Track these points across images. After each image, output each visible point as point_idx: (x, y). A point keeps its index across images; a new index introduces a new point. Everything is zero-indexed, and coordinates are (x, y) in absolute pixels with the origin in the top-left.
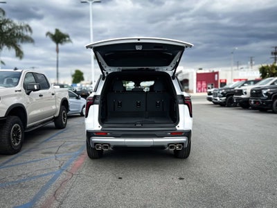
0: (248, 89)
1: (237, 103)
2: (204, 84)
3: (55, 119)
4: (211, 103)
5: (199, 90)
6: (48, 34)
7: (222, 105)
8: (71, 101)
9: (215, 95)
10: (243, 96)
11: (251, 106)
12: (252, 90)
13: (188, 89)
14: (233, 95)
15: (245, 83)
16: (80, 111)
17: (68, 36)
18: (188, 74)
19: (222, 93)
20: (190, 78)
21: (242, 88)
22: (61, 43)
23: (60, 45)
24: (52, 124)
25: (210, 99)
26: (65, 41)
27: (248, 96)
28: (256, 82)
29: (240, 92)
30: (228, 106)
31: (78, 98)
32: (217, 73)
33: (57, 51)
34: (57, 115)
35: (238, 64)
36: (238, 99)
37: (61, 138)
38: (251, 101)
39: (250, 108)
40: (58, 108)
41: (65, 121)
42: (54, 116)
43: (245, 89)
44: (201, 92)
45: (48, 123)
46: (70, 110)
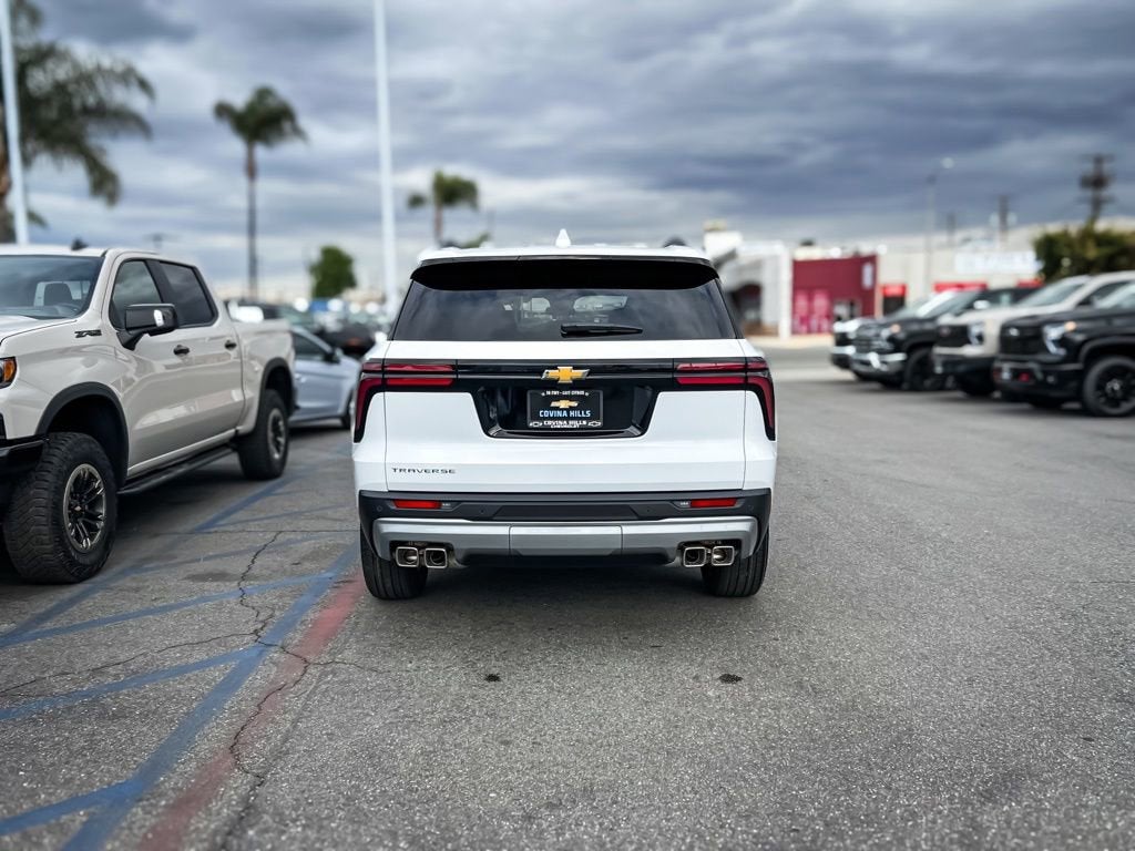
0: (989, 321)
1: (944, 376)
2: (821, 302)
3: (238, 443)
4: (848, 375)
5: (803, 324)
6: (223, 110)
7: (889, 383)
8: (304, 370)
9: (864, 344)
10: (968, 351)
11: (1002, 387)
12: (1005, 328)
13: (759, 321)
14: (930, 345)
15: (979, 298)
16: (341, 411)
18: (757, 265)
19: (891, 339)
20: (765, 278)
21: (966, 319)
24: (231, 460)
25: (842, 362)
27: (990, 348)
28: (1020, 293)
29: (960, 335)
30: (915, 388)
31: (330, 359)
32: (872, 259)
33: (251, 171)
34: (247, 426)
35: (951, 223)
36: (951, 362)
37: (262, 515)
38: (1000, 370)
39: (997, 394)
40: (252, 399)
41: (282, 448)
42: (237, 431)
43: (980, 323)
44: (809, 332)
45: (212, 458)
46: (297, 408)
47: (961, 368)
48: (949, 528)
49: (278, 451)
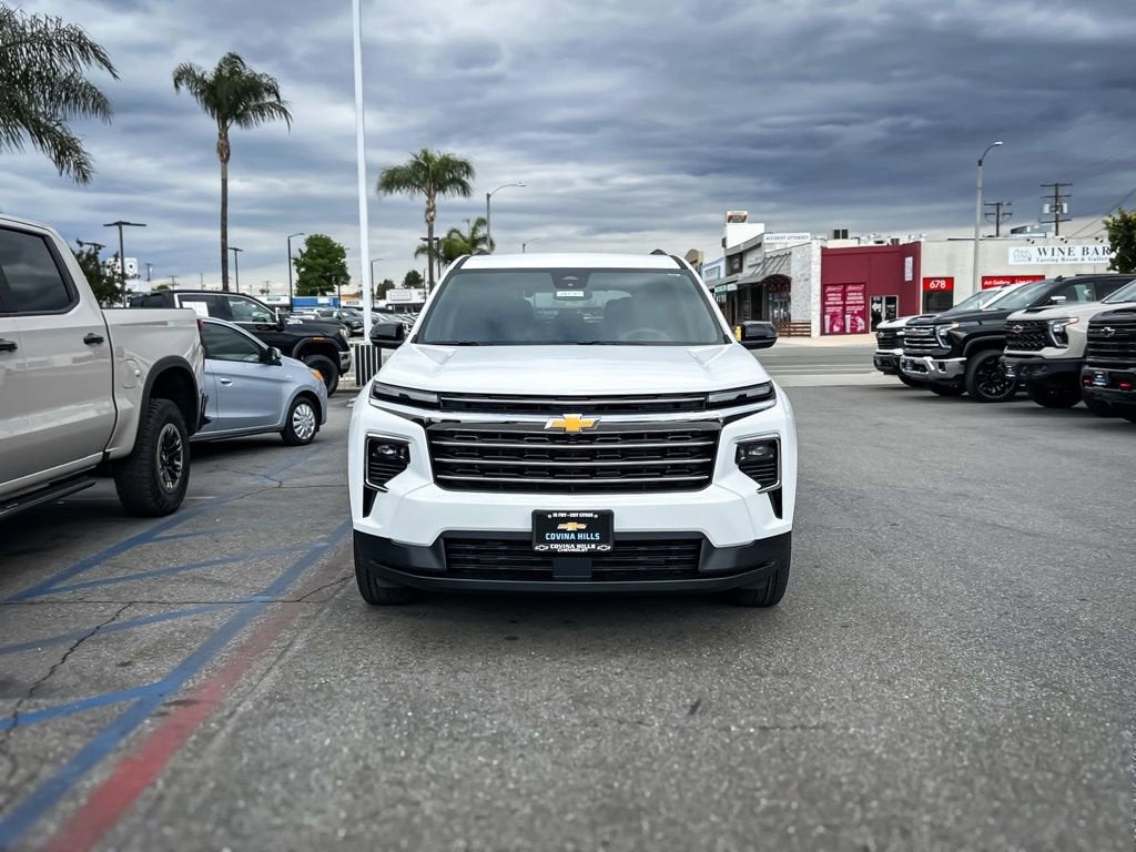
0: (1077, 317)
1: (1016, 382)
2: (855, 298)
4: (895, 380)
5: (835, 323)
6: (183, 75)
7: (946, 390)
9: (918, 344)
10: (1048, 352)
11: (1089, 397)
12: (1095, 325)
13: (787, 319)
14: (1000, 345)
15: (1055, 292)
16: (281, 422)
17: (273, 90)
18: (786, 256)
19: (949, 338)
20: (794, 271)
21: (1045, 314)
22: (241, 118)
23: (234, 129)
24: (106, 488)
25: (888, 365)
26: (261, 109)
27: (1074, 349)
29: (1038, 333)
30: (977, 398)
31: (266, 359)
32: (914, 250)
33: (224, 152)
34: (125, 445)
36: (1025, 366)
37: (121, 574)
38: (1092, 376)
39: (1082, 404)
40: (129, 411)
41: (179, 475)
42: (106, 455)
43: (1064, 320)
44: (843, 331)
45: (72, 488)
46: (206, 421)
47: (1039, 373)
48: (1088, 606)
49: (174, 478)
